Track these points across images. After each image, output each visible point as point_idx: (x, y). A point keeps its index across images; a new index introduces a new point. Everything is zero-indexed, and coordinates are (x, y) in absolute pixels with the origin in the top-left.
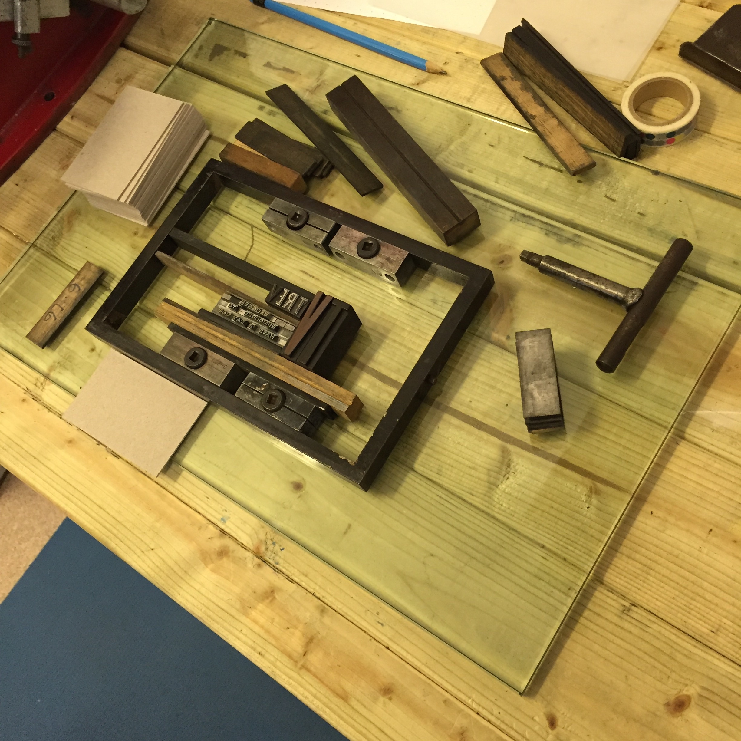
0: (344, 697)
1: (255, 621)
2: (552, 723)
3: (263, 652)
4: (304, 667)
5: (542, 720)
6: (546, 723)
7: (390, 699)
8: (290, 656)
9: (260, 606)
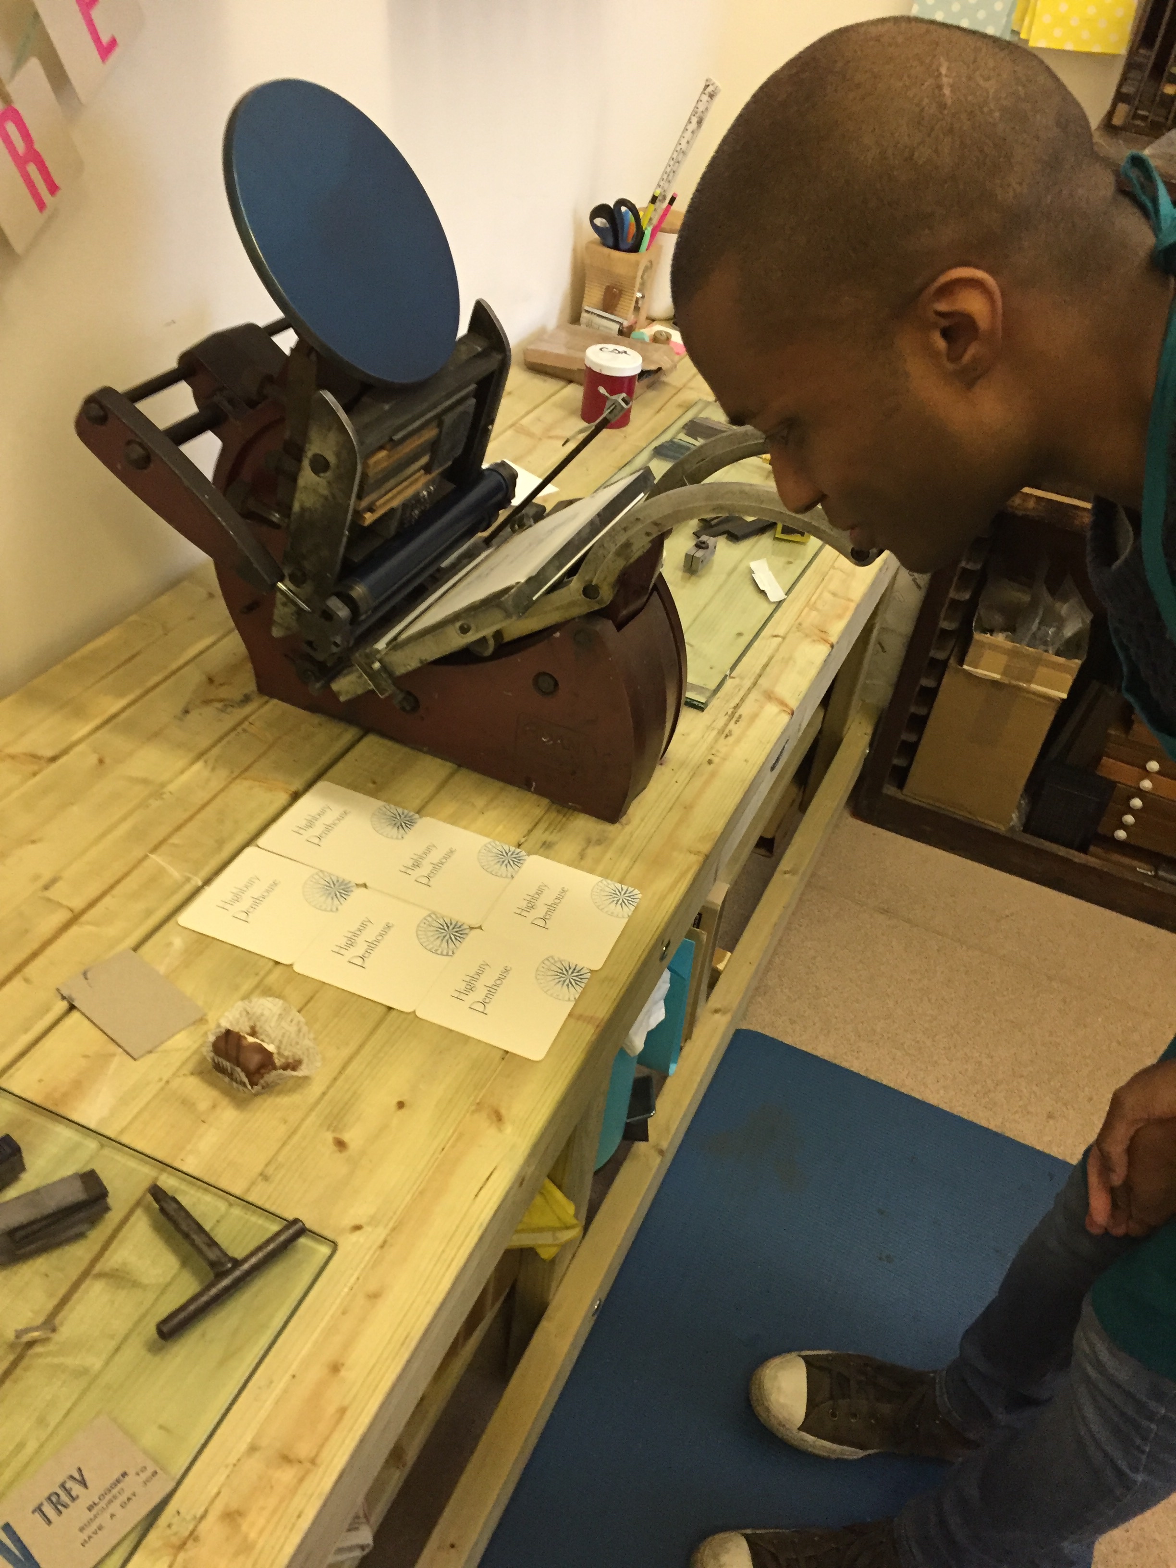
0: (342, 1411)
1: (261, 1532)
2: (358, 1228)
3: (296, 1514)
4: (313, 1462)
5: (355, 1237)
6: (358, 1233)
7: (343, 1365)
8: (301, 1480)
9: (244, 1527)
